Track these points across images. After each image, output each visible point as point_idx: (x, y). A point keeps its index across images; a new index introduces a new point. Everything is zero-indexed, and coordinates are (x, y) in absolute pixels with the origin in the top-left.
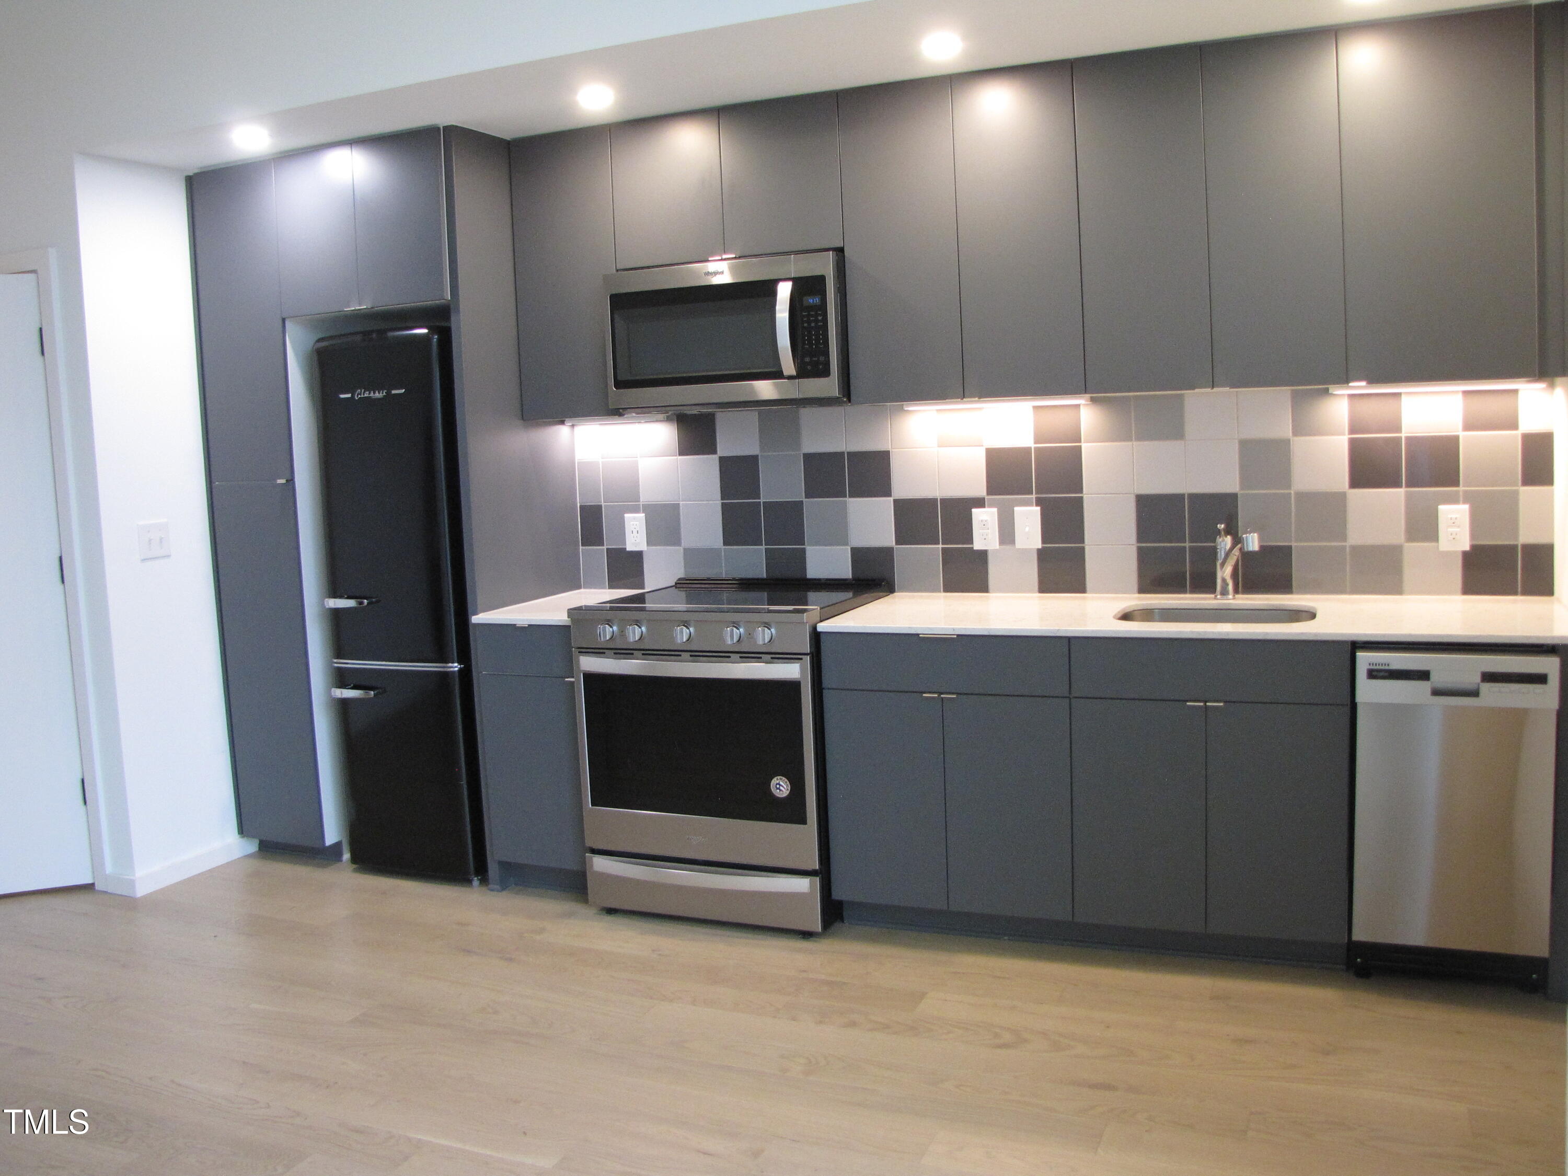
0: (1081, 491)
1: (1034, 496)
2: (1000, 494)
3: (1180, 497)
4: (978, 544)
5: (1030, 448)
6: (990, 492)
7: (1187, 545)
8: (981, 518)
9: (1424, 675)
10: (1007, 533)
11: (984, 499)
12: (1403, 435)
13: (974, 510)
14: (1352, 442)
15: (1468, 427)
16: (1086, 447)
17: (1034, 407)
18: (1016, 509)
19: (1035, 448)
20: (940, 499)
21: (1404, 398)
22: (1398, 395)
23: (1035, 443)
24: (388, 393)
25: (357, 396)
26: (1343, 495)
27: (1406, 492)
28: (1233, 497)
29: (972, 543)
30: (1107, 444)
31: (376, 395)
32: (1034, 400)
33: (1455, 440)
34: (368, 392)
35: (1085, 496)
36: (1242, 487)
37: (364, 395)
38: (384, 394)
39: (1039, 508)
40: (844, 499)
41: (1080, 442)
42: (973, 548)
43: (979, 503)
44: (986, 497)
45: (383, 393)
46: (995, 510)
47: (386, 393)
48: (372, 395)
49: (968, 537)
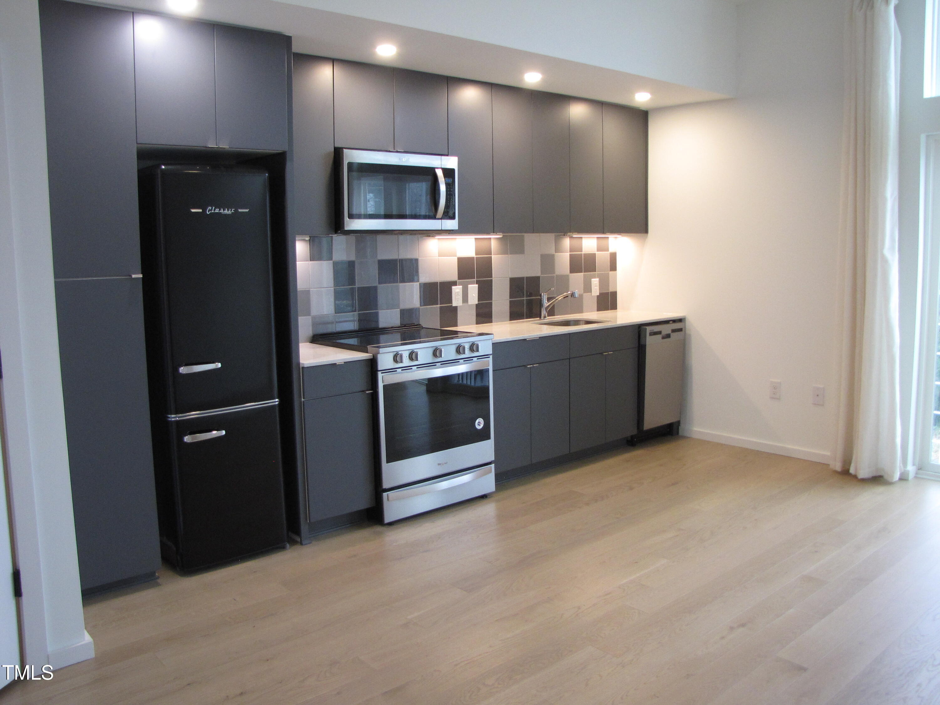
0: (492, 277)
1: (475, 280)
2: (463, 279)
3: (523, 278)
4: (454, 304)
5: (474, 257)
6: (459, 278)
7: (525, 298)
8: (456, 291)
9: (659, 333)
10: (465, 298)
11: (457, 281)
12: (583, 253)
13: (453, 287)
14: (570, 255)
15: (598, 250)
16: (493, 256)
17: (476, 239)
18: (469, 286)
19: (476, 257)
20: (440, 282)
21: (583, 239)
22: (581, 238)
23: (476, 255)
24: (236, 211)
25: (208, 212)
26: (568, 276)
27: (584, 274)
28: (538, 278)
29: (452, 303)
30: (500, 256)
31: (225, 212)
32: (475, 235)
33: (594, 255)
34: (218, 209)
35: (493, 279)
36: (542, 273)
37: (214, 211)
38: (233, 211)
39: (477, 285)
40: (397, 284)
41: (491, 255)
42: (452, 305)
43: (455, 283)
44: (458, 281)
45: (231, 210)
46: (461, 287)
47: (234, 210)
48: (222, 211)
49: (450, 300)
